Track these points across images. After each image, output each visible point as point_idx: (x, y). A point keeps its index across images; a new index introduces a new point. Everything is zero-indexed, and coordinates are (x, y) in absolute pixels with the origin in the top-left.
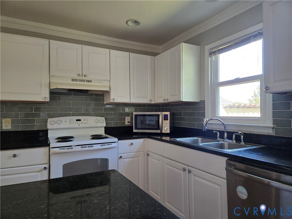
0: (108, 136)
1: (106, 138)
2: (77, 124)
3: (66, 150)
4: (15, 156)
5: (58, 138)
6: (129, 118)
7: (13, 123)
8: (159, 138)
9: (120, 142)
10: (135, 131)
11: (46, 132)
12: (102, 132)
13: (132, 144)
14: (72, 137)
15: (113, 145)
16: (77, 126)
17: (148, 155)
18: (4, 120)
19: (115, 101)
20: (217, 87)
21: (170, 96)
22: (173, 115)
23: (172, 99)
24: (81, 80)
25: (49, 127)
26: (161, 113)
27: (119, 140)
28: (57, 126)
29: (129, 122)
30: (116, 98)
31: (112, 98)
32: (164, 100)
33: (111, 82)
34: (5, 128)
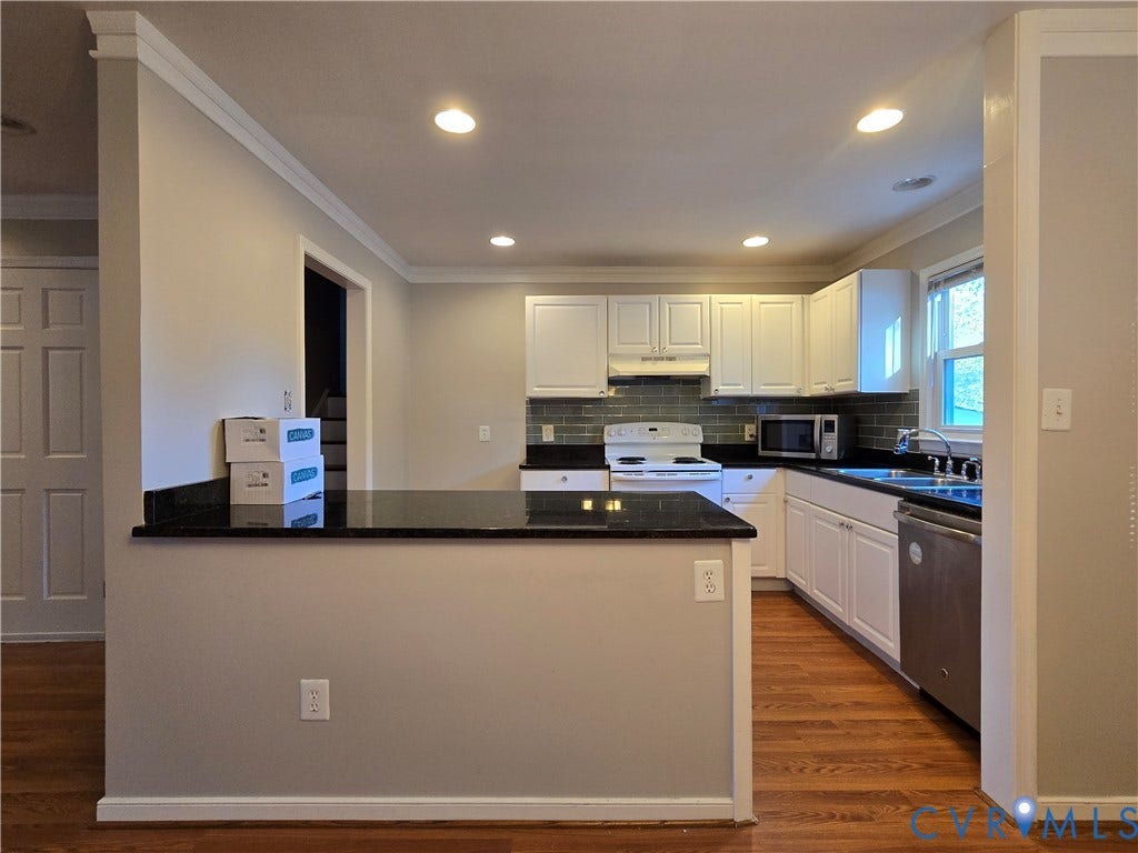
0: (704, 460)
1: (702, 462)
2: (649, 438)
3: (634, 476)
4: (565, 479)
5: (621, 459)
6: (754, 426)
7: (556, 431)
8: (814, 468)
9: (725, 470)
10: (761, 453)
11: (601, 449)
12: (696, 453)
13: (750, 477)
14: (643, 459)
15: (713, 475)
16: (651, 440)
17: (786, 502)
18: (544, 427)
19: (720, 394)
20: (945, 361)
21: (839, 381)
22: (857, 421)
23: (841, 387)
24: (657, 359)
25: (606, 441)
26: (818, 417)
27: (723, 467)
28: (619, 439)
29: (751, 436)
30: (721, 387)
31: (713, 388)
32: (826, 389)
33: (713, 357)
34: (545, 440)
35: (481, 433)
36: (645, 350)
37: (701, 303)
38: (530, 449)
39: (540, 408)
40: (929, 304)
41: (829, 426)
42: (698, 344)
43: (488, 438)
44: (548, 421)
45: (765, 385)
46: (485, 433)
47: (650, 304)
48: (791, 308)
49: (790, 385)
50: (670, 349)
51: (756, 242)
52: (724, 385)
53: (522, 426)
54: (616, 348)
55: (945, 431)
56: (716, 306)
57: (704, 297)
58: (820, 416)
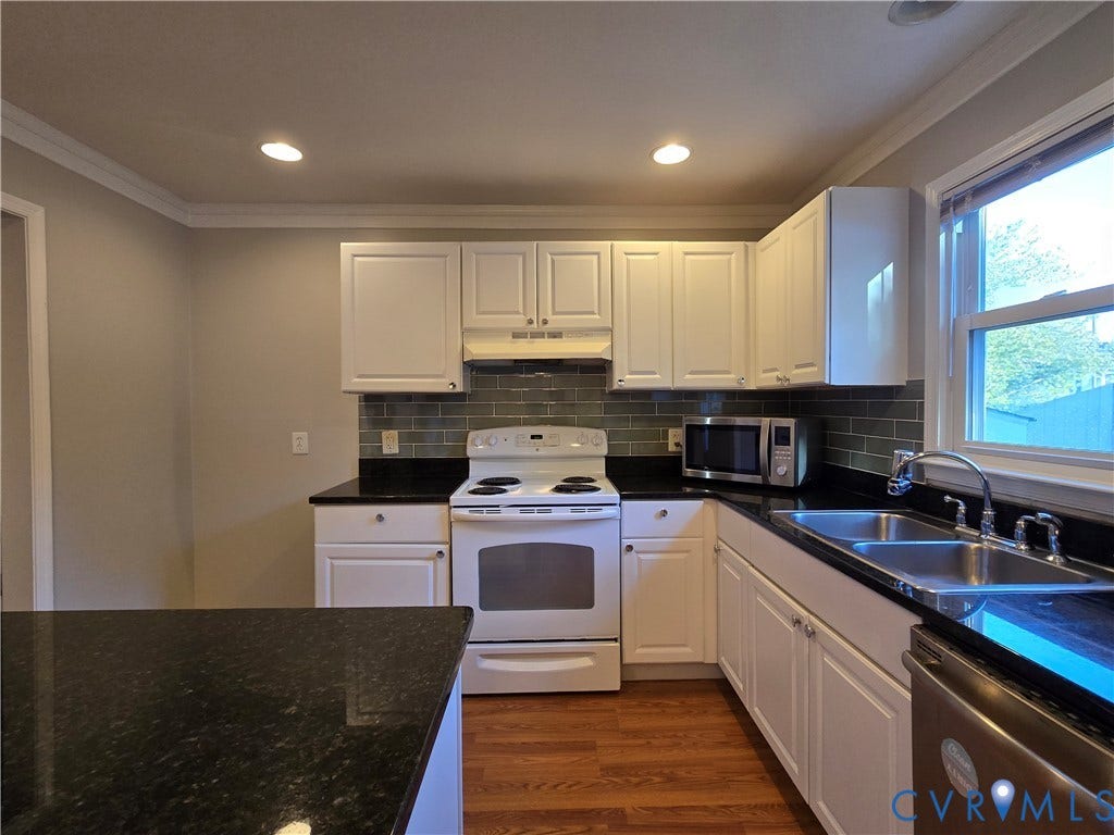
1: (593, 490)
2: (529, 448)
3: (485, 515)
4: (380, 518)
5: (483, 482)
6: (678, 432)
7: (402, 439)
10: (684, 471)
12: (598, 470)
13: (664, 514)
14: (517, 480)
15: (607, 512)
16: (533, 452)
17: (717, 550)
18: (385, 434)
19: (626, 385)
20: (971, 332)
21: (797, 367)
22: (824, 425)
23: (801, 377)
24: (535, 335)
25: (469, 453)
26: (765, 422)
27: (623, 497)
28: (486, 450)
29: (677, 445)
30: (626, 378)
31: (617, 377)
32: (779, 379)
33: (616, 330)
34: (386, 451)
35: (295, 443)
36: (518, 322)
37: (598, 254)
38: (364, 464)
39: (379, 407)
40: (942, 237)
41: (782, 437)
42: (593, 313)
43: (305, 448)
44: (389, 425)
45: (692, 373)
46: (300, 441)
47: (524, 255)
48: (729, 260)
49: (728, 372)
50: (556, 322)
51: (672, 154)
52: (632, 373)
53: (355, 432)
54: (474, 319)
55: (970, 451)
56: (621, 260)
57: (603, 246)
58: (768, 419)
